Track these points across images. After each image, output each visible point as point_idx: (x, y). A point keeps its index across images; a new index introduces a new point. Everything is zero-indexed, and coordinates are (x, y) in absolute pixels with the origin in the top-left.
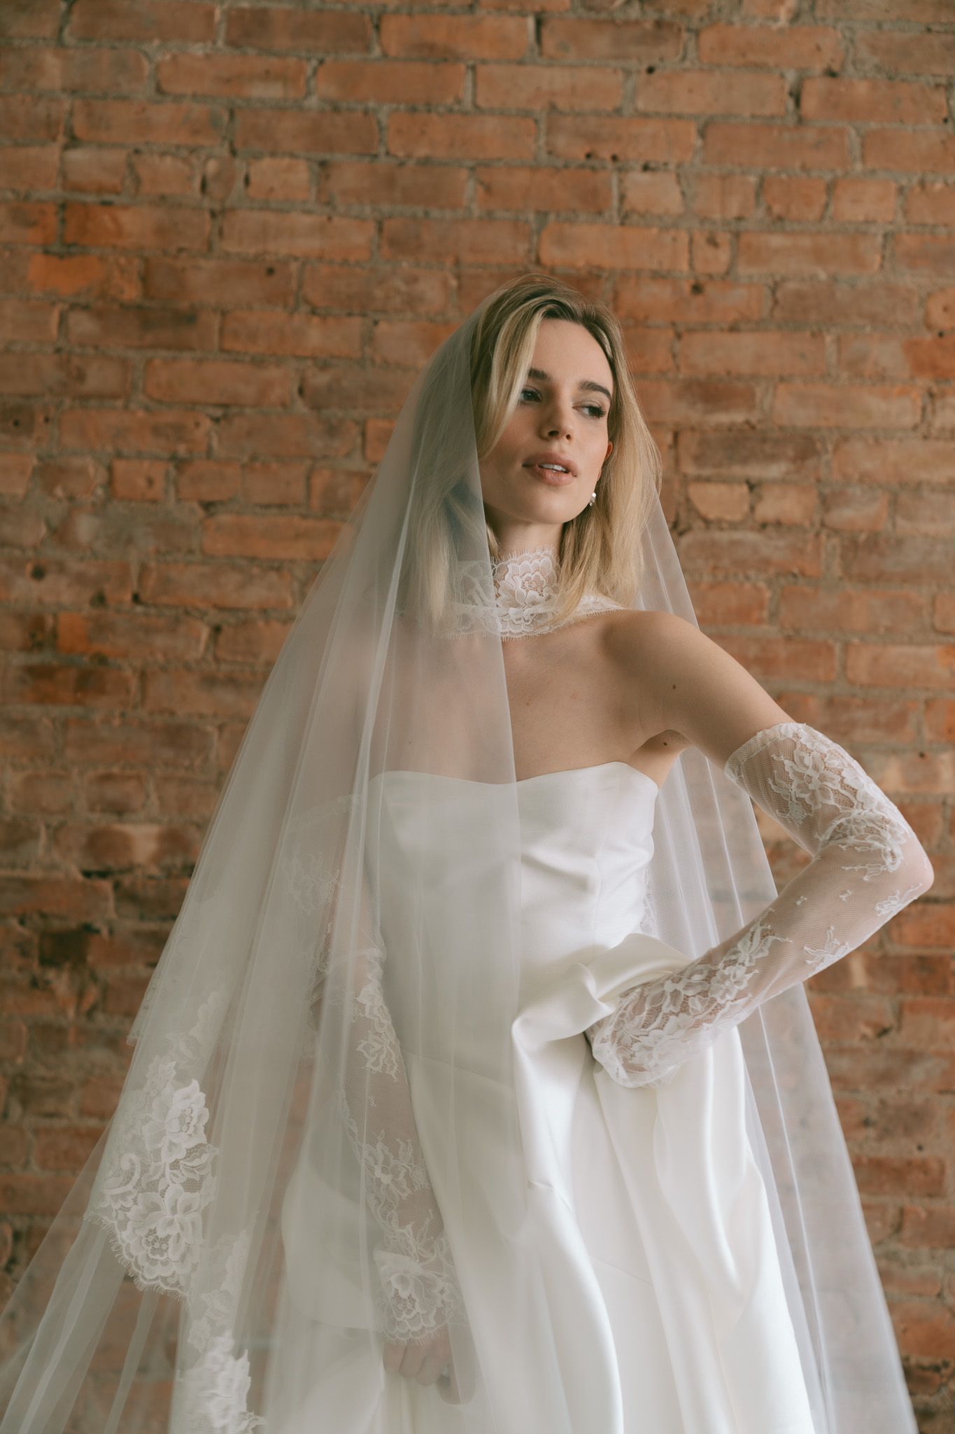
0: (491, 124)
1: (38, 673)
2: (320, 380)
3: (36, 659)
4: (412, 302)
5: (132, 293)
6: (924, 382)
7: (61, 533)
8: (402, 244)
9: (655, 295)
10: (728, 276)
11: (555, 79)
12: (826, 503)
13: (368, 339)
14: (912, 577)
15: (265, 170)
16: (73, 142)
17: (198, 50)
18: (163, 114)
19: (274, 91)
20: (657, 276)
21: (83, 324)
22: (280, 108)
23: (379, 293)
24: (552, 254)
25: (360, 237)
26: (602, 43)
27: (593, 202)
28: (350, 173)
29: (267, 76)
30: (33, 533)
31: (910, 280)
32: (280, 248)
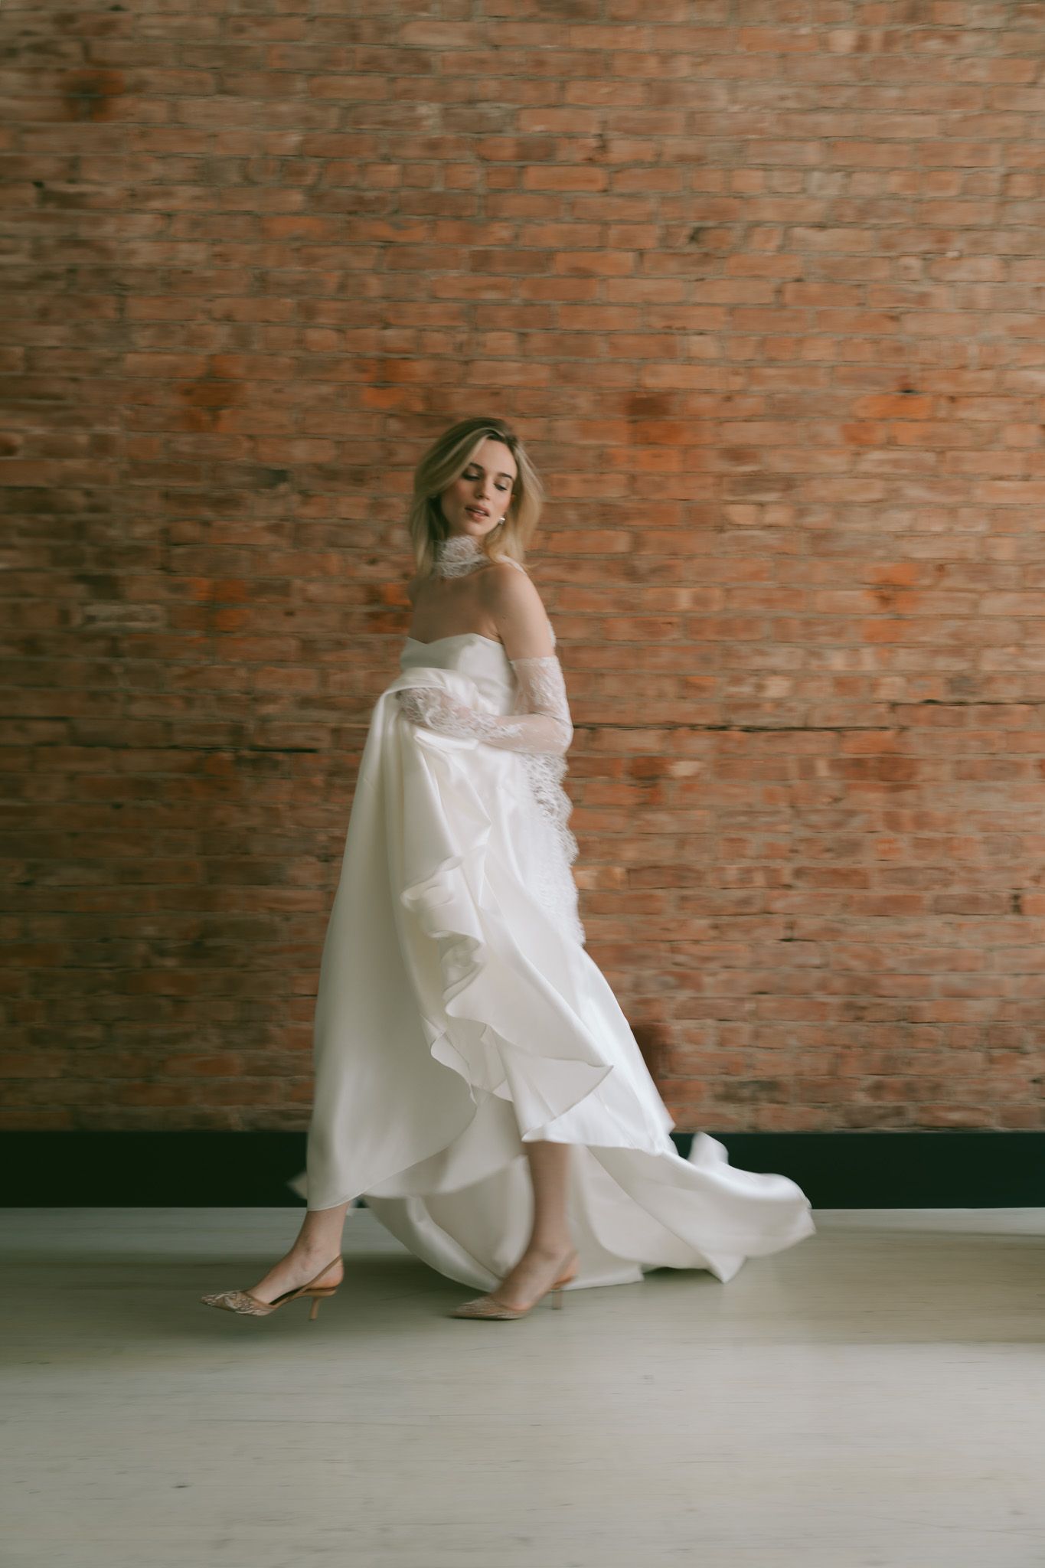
0: (613, 312)
1: (373, 616)
3: (375, 608)
4: (573, 409)
5: (419, 407)
6: (852, 447)
7: (384, 540)
8: (566, 377)
9: (704, 402)
10: (743, 393)
11: (647, 286)
12: (802, 512)
13: (550, 430)
14: (846, 554)
15: (492, 338)
16: (387, 326)
17: (453, 273)
18: (434, 309)
19: (491, 295)
20: (707, 392)
21: (394, 425)
22: (499, 304)
23: (554, 405)
24: (650, 381)
25: (543, 374)
26: (673, 266)
27: (670, 353)
28: (538, 340)
29: (494, 287)
30: (368, 540)
31: (844, 391)
32: (501, 381)
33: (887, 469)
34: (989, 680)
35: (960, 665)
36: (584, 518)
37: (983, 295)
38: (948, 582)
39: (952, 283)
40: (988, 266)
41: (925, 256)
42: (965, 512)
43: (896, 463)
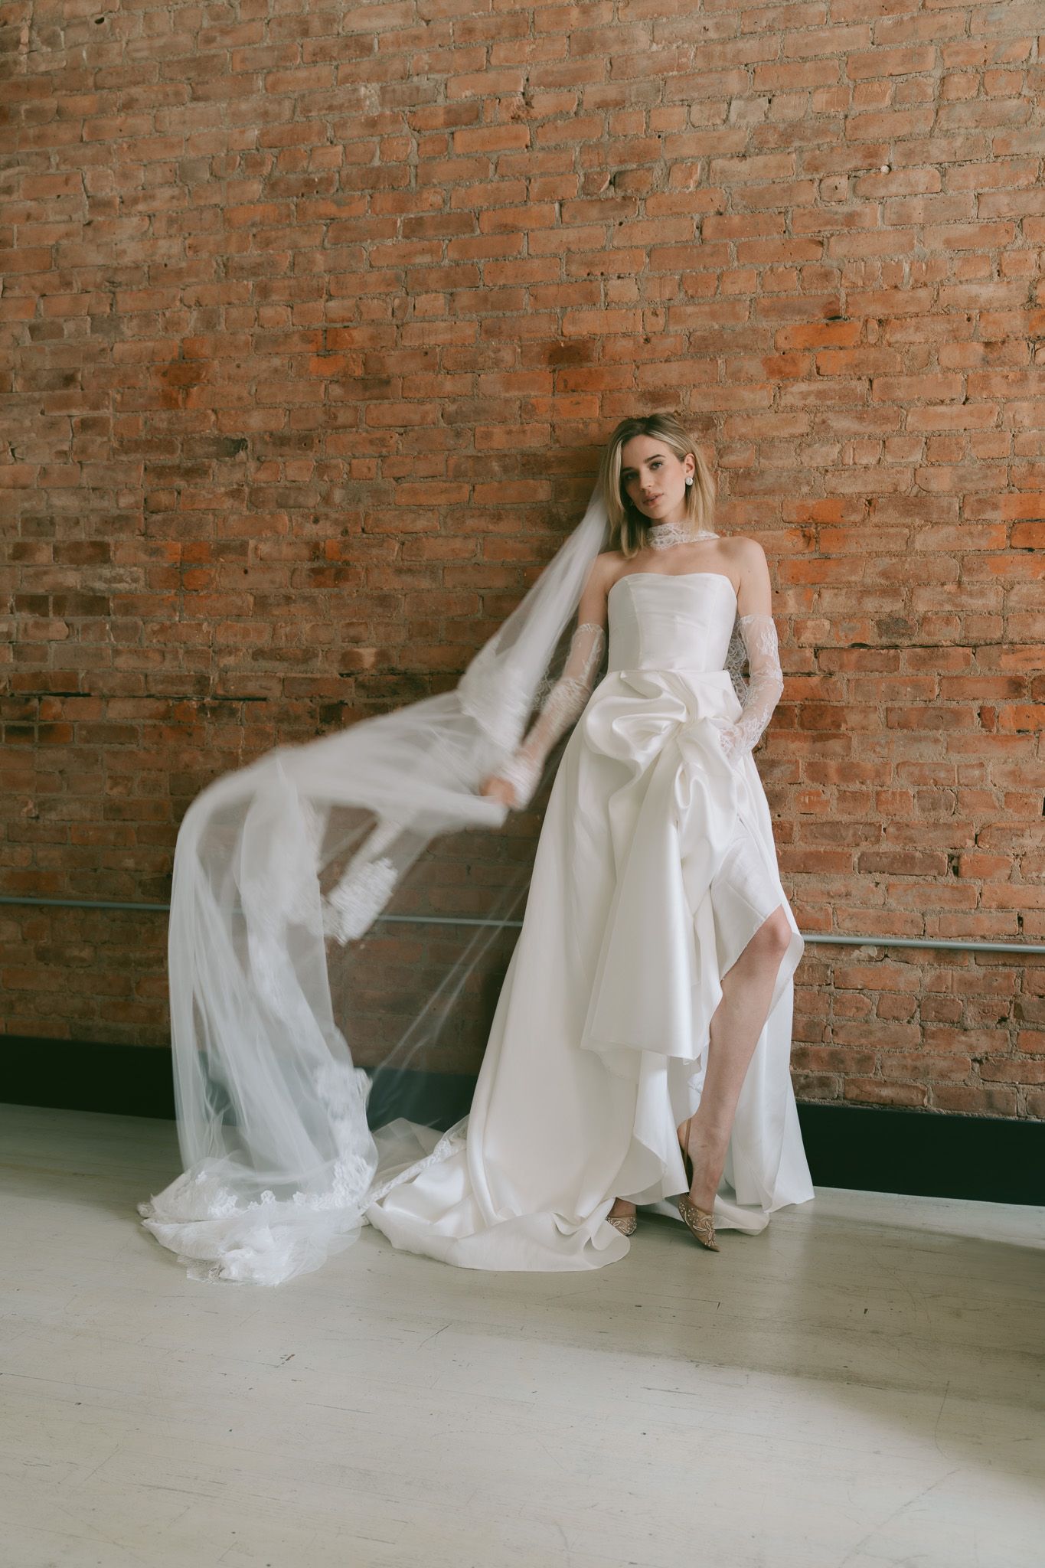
0: (536, 264)
1: (316, 572)
2: (452, 408)
3: (316, 565)
4: (497, 363)
5: (359, 372)
6: (775, 381)
7: (327, 499)
8: (490, 332)
9: (623, 345)
10: (664, 333)
11: (569, 235)
12: (721, 453)
13: (475, 384)
14: (770, 492)
15: (423, 301)
16: (331, 297)
17: (389, 242)
18: (372, 278)
19: (426, 259)
20: (625, 335)
21: (336, 391)
22: (430, 268)
23: (480, 360)
24: (570, 329)
25: (468, 330)
26: (594, 212)
27: (591, 299)
28: (465, 297)
29: (423, 251)
30: (313, 500)
31: (764, 324)
32: (431, 341)
33: (812, 400)
34: (925, 620)
35: (892, 606)
36: (506, 469)
37: (917, 208)
38: (875, 519)
39: (882, 200)
40: (923, 176)
41: (853, 175)
42: (895, 442)
43: (821, 395)
